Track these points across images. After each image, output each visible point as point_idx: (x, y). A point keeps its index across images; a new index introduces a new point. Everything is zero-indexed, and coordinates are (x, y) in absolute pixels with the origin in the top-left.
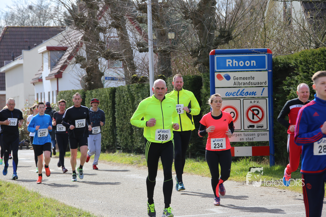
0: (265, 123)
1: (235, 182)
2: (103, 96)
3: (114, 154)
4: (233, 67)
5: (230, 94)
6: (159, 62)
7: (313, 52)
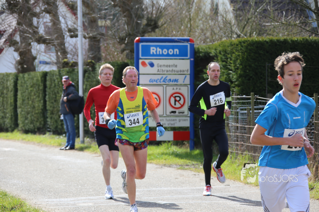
0: (186, 109)
1: (155, 165)
2: (35, 79)
3: (44, 136)
4: (157, 55)
5: (153, 81)
6: (89, 48)
7: (231, 42)
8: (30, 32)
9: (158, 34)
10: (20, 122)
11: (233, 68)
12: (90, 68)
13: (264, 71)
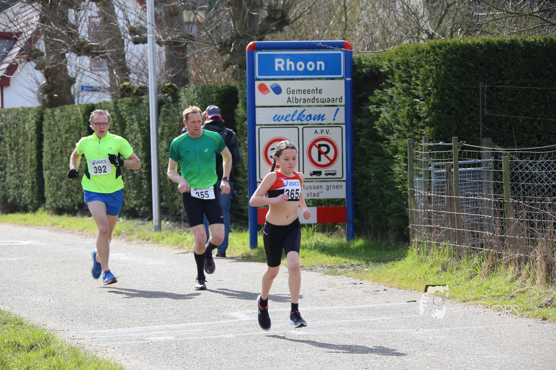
0: (339, 168)
2: (73, 118)
4: (286, 73)
5: (280, 118)
6: (167, 62)
7: (418, 48)
8: (63, 35)
9: (289, 35)
10: (47, 194)
11: (421, 94)
12: (169, 97)
13: (476, 97)
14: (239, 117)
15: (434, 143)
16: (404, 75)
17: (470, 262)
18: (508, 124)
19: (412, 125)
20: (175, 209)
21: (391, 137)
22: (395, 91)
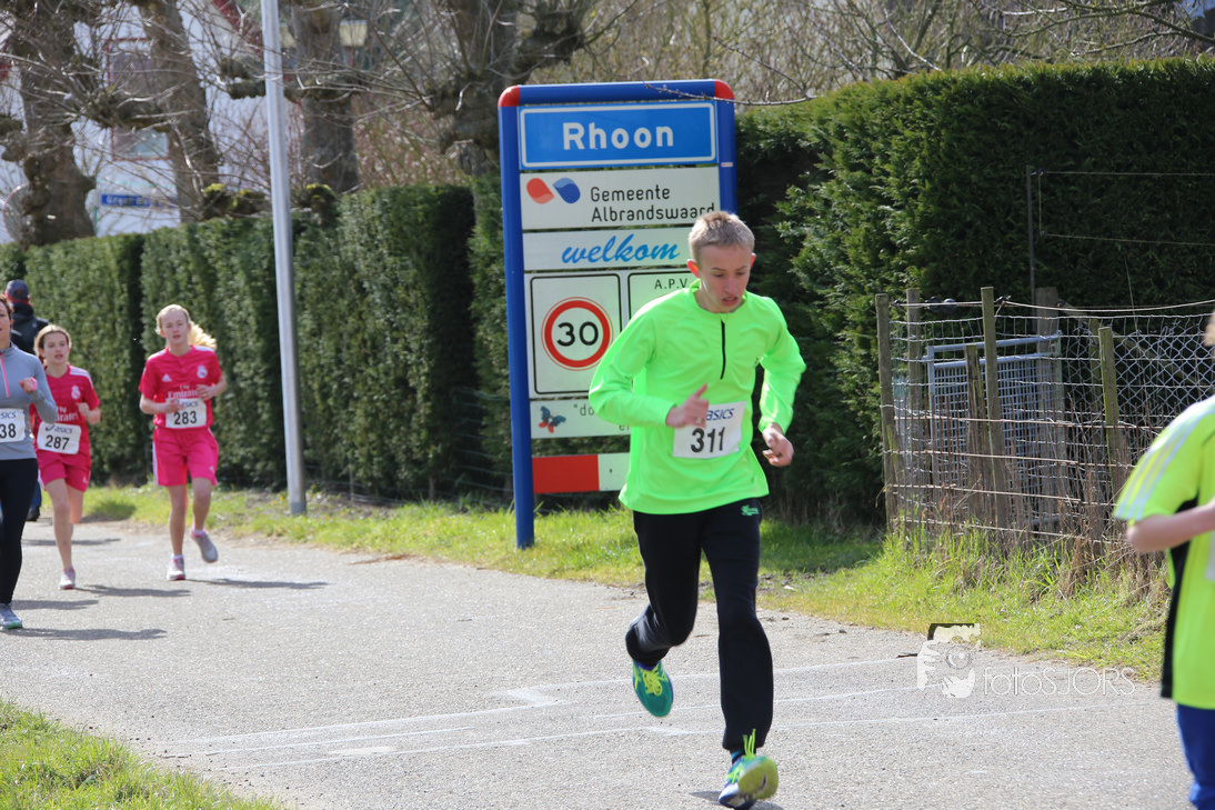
1: (603, 587)
2: (94, 266)
3: (141, 490)
4: (587, 154)
5: (577, 256)
6: (307, 137)
7: (886, 92)
8: (67, 81)
9: (581, 70)
11: (894, 193)
12: (316, 215)
13: (1019, 199)
14: (477, 256)
15: (932, 301)
16: (855, 153)
17: (1029, 564)
18: (1090, 255)
19: (877, 263)
20: (334, 464)
21: (829, 292)
22: (834, 188)
